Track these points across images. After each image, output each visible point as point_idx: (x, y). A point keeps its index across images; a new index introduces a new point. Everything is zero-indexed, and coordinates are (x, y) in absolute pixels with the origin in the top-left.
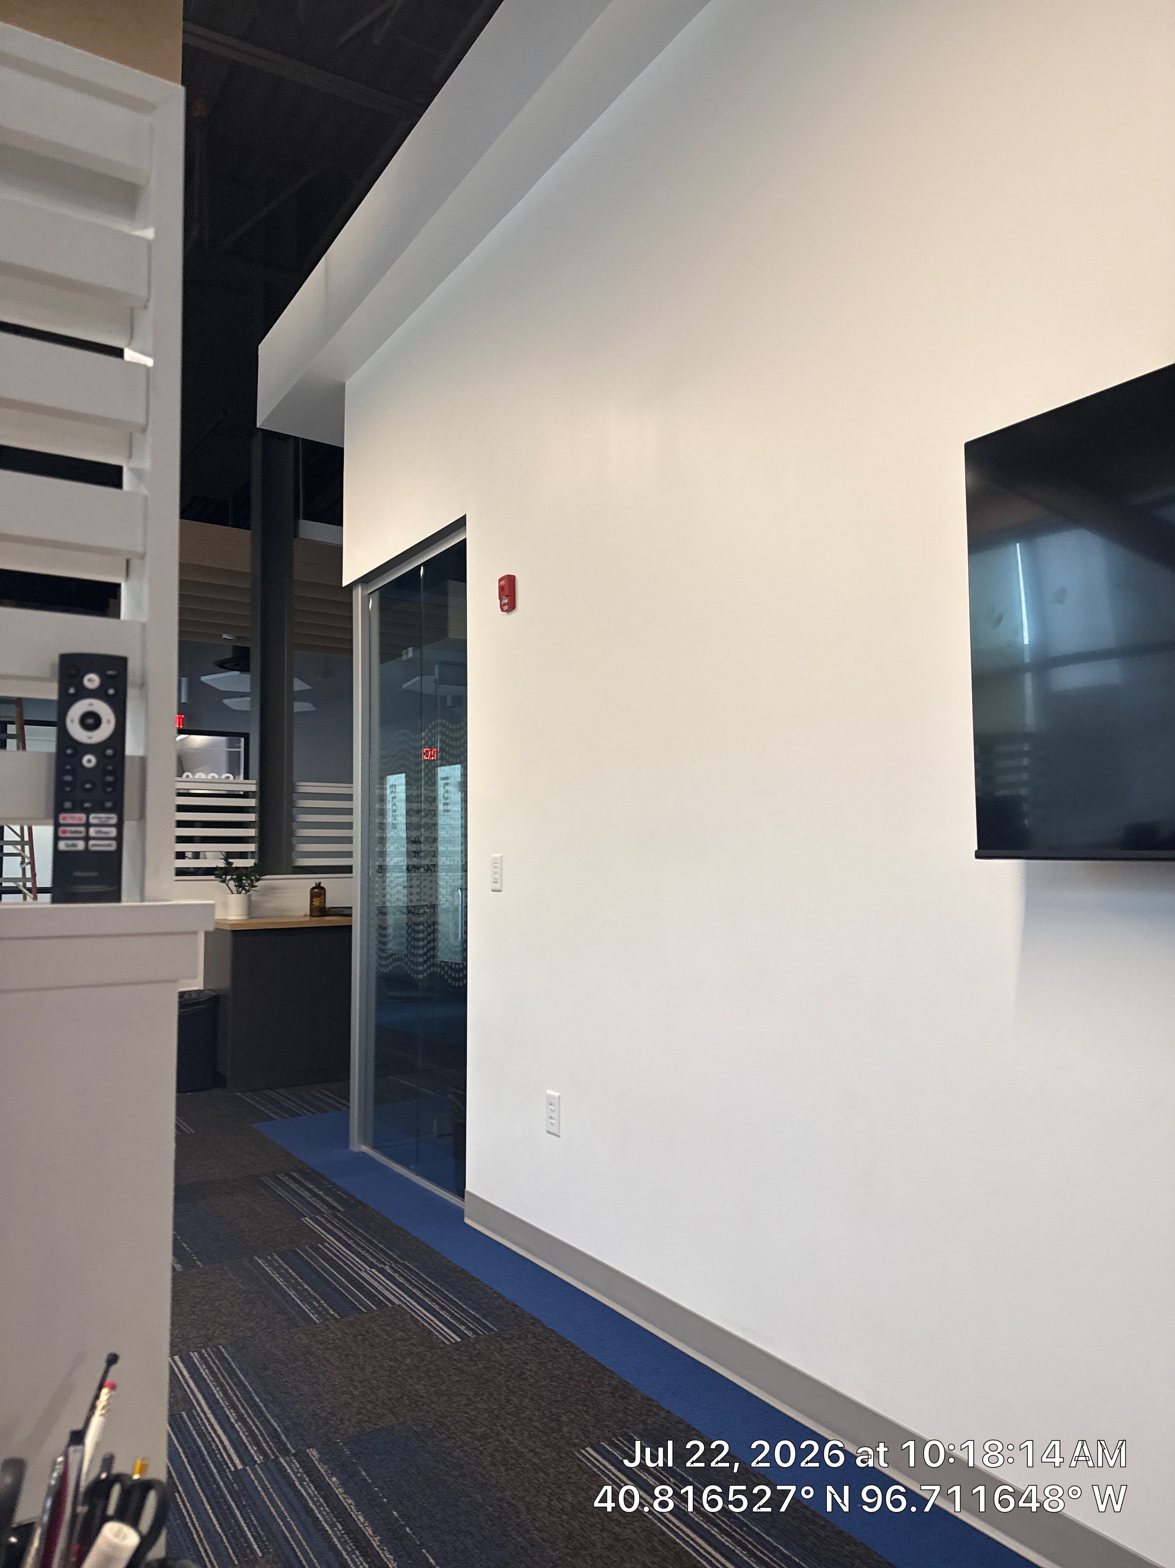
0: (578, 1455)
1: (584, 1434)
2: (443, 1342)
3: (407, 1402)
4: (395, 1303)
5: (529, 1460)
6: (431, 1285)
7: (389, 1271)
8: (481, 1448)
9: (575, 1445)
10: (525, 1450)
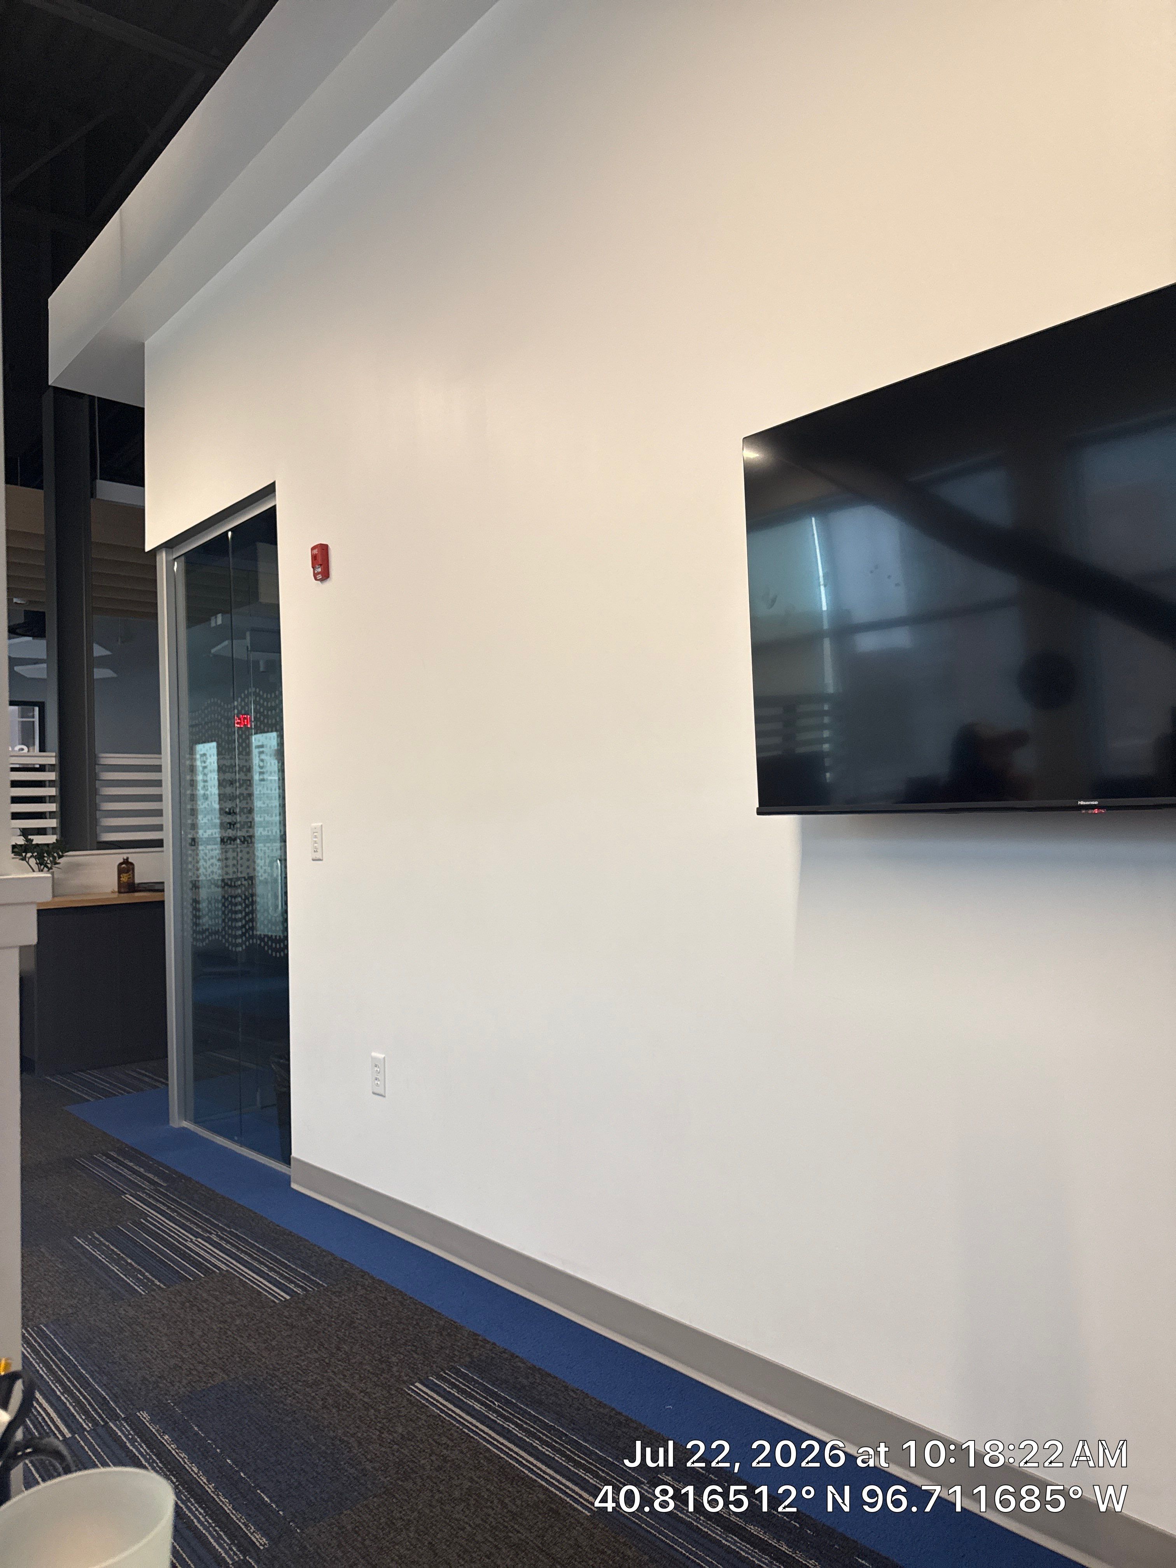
0: (407, 1390)
1: (413, 1371)
2: (274, 1302)
3: (238, 1359)
4: (222, 1269)
5: (361, 1399)
6: (259, 1249)
7: (215, 1239)
8: (313, 1394)
9: (404, 1382)
10: (356, 1392)
